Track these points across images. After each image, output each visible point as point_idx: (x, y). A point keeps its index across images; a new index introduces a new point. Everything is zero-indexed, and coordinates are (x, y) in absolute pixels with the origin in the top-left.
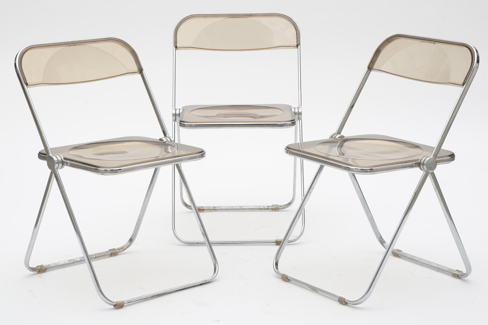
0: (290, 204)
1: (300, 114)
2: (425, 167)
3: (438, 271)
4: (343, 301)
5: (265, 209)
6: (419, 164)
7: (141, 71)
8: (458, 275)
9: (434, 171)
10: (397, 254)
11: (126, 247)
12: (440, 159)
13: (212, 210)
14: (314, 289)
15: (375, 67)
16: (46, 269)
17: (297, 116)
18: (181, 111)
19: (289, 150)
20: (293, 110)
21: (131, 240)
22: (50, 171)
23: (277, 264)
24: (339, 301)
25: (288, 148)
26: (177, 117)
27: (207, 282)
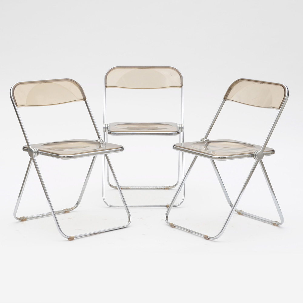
0: (176, 185)
1: (182, 128)
2: (256, 157)
3: (265, 222)
4: (206, 238)
5: (160, 188)
6: (253, 155)
7: (85, 99)
8: (276, 224)
9: (262, 160)
10: (240, 213)
11: (74, 208)
12: (266, 153)
13: (127, 188)
14: (190, 231)
15: (228, 98)
16: (26, 219)
17: (180, 129)
18: (109, 125)
19: (175, 147)
20: (178, 126)
21: (77, 203)
22: (30, 157)
23: (167, 217)
24: (204, 237)
25: (174, 146)
26: (106, 129)
27: (124, 227)
